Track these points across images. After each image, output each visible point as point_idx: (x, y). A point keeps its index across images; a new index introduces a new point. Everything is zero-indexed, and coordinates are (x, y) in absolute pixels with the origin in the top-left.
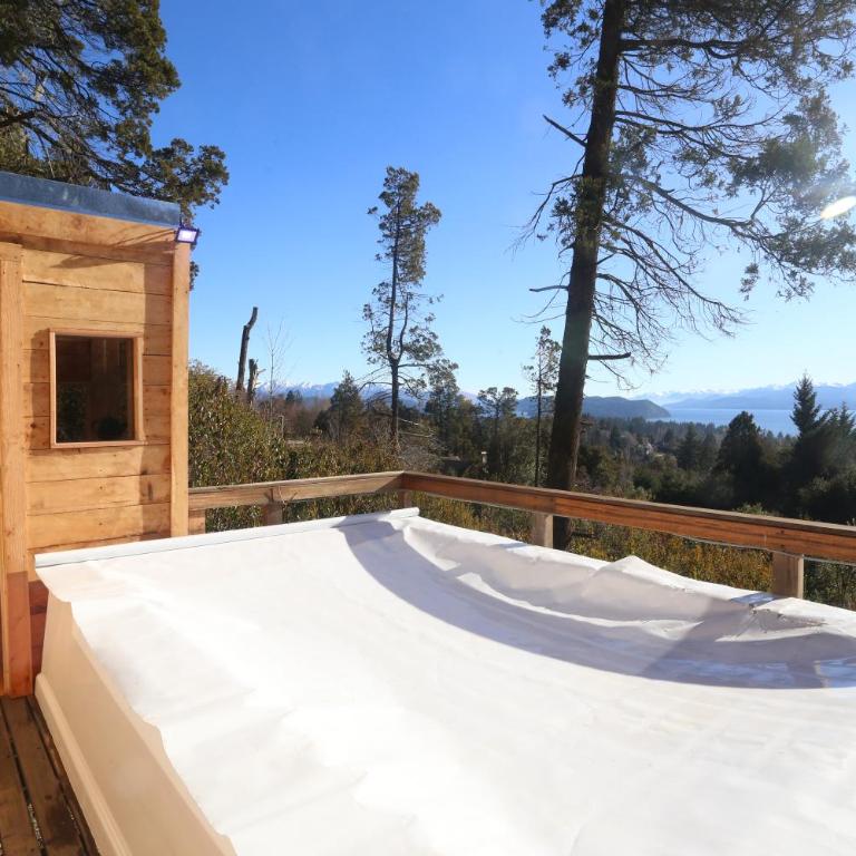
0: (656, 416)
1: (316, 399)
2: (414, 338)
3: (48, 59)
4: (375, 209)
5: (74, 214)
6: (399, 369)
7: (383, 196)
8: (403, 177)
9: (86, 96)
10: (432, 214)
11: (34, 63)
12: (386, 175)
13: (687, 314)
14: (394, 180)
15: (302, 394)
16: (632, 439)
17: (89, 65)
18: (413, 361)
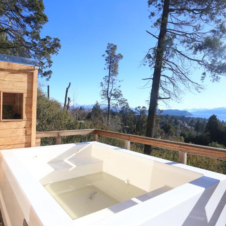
0: (188, 115)
1: (88, 109)
2: (115, 92)
3: (12, 14)
4: (104, 55)
5: (8, 62)
6: (110, 101)
7: (106, 51)
8: (112, 46)
9: (23, 24)
10: (120, 57)
11: (9, 15)
12: (108, 45)
13: (188, 86)
14: (110, 47)
15: (84, 107)
16: (181, 122)
17: (23, 16)
18: (114, 98)
